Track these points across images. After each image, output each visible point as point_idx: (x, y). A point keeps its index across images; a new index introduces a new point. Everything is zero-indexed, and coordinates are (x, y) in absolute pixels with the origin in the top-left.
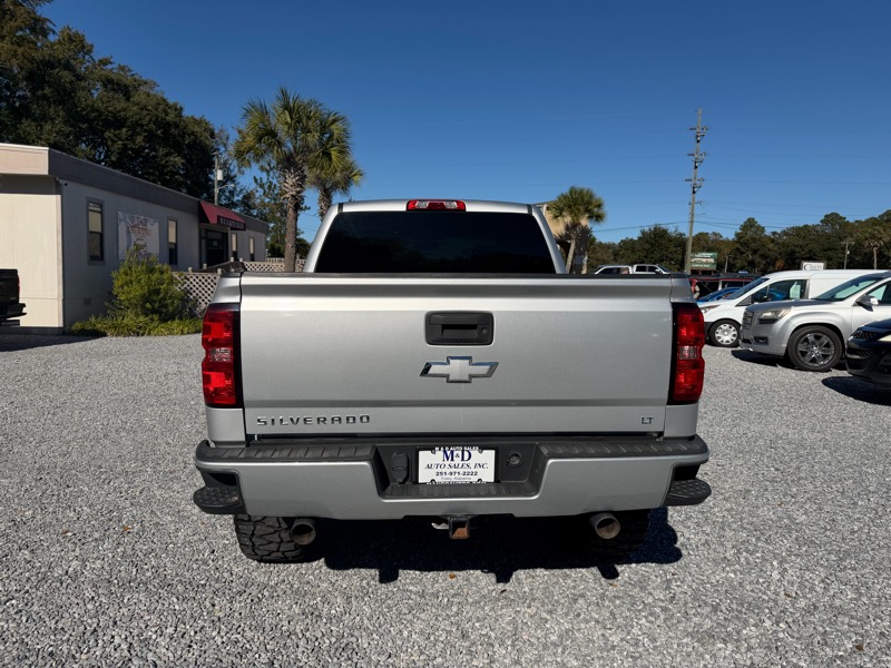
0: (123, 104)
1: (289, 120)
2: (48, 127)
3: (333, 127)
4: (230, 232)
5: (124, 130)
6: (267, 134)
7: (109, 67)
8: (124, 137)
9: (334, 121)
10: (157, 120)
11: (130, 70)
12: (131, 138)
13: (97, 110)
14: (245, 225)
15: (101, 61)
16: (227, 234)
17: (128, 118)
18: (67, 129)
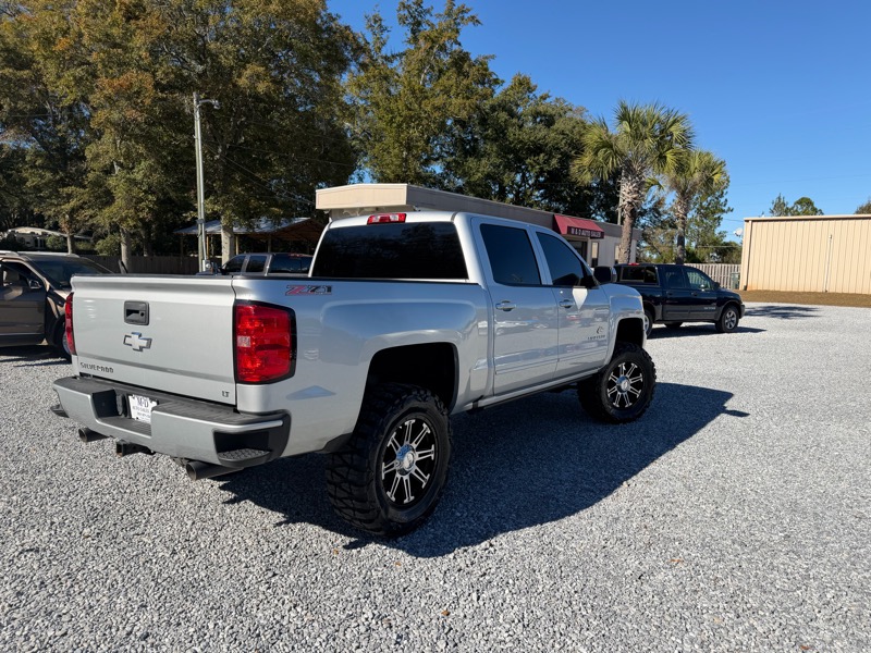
0: (544, 132)
1: (629, 130)
2: (484, 161)
3: (672, 129)
4: (590, 241)
5: (542, 155)
6: (603, 147)
7: (548, 100)
8: (541, 161)
9: (674, 122)
10: (572, 141)
11: (565, 101)
12: (547, 162)
13: (521, 142)
14: (602, 233)
15: (542, 97)
16: (586, 243)
17: (547, 145)
18: (498, 161)
